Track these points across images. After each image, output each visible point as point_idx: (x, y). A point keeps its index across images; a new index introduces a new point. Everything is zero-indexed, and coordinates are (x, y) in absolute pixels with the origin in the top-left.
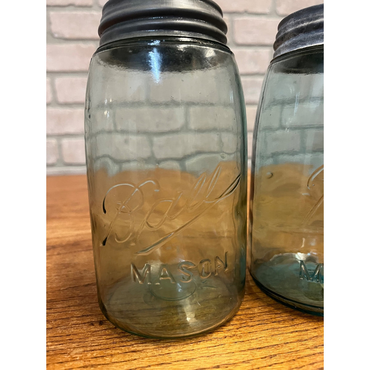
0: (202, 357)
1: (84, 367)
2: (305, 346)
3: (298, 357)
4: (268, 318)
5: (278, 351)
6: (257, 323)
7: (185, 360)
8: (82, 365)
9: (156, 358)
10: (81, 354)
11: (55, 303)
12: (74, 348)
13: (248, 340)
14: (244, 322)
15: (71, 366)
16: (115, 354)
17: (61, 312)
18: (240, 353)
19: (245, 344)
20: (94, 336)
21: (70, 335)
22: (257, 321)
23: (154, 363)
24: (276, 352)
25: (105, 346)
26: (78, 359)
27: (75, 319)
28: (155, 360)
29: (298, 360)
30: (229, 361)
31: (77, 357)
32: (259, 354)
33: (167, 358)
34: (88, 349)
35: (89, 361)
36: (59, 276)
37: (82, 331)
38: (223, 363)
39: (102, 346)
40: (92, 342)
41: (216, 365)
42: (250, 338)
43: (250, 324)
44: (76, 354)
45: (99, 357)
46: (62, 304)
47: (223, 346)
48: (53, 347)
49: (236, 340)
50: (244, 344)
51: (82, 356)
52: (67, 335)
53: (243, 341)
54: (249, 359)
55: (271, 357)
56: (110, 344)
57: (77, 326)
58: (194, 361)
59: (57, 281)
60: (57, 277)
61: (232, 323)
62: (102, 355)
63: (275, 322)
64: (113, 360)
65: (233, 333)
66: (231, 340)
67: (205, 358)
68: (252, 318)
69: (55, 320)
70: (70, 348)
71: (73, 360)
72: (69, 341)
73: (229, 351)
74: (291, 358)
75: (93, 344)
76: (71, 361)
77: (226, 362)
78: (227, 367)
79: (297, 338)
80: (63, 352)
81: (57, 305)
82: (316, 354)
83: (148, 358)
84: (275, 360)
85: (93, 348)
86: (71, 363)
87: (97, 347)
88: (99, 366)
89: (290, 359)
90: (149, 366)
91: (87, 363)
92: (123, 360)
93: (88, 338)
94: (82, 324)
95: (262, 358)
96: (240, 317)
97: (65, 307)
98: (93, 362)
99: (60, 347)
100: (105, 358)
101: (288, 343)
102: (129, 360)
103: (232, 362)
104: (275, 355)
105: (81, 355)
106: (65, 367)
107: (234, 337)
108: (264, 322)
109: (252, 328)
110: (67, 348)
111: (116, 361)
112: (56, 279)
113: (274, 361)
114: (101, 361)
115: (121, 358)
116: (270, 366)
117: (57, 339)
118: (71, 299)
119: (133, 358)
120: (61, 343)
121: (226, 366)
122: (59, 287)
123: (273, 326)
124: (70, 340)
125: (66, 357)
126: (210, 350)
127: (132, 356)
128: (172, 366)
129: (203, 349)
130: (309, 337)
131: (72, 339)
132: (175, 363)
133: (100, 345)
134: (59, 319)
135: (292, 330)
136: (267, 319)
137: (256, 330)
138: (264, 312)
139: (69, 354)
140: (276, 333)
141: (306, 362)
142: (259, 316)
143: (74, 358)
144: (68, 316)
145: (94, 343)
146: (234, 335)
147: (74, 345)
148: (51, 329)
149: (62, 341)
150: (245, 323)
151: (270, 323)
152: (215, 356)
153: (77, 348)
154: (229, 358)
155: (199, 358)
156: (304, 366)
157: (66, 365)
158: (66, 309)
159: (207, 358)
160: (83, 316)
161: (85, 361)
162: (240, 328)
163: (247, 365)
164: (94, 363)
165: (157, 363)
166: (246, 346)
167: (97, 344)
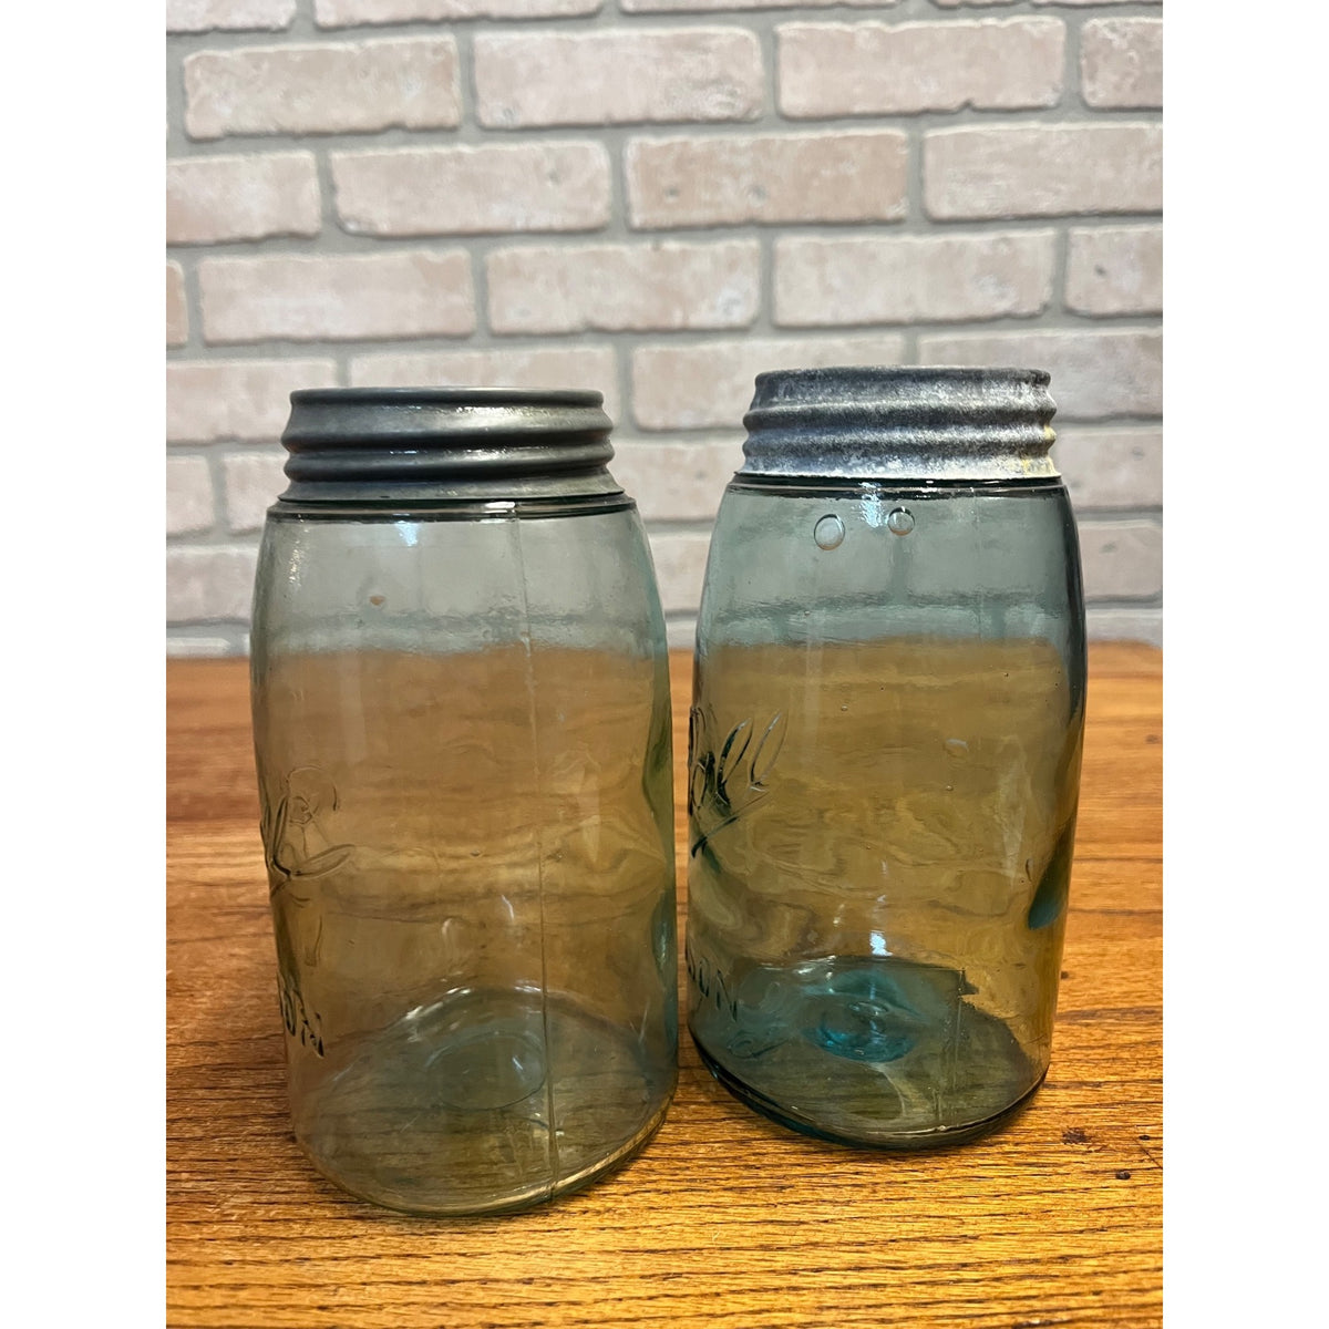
0: (506, 1252)
1: (240, 1239)
2: (768, 1264)
3: (734, 1288)
4: (721, 1176)
5: (694, 1265)
6: (685, 1185)
7: (464, 1255)
8: (237, 1233)
9: (402, 1239)
10: (243, 1208)
11: (229, 1073)
12: (236, 1192)
13: (636, 1228)
14: (654, 1178)
15: (215, 1232)
16: (315, 1219)
17: (233, 1100)
18: (598, 1256)
19: (621, 1236)
20: (286, 1167)
21: (235, 1160)
22: (688, 1181)
23: (393, 1251)
24: (685, 1266)
25: (303, 1196)
26: (234, 1218)
27: (261, 1120)
28: (397, 1245)
29: (729, 1297)
30: (561, 1272)
31: (232, 1215)
32: (641, 1264)
33: (427, 1243)
34: (264, 1198)
35: (257, 1226)
36: (259, 997)
37: (265, 1153)
38: (545, 1275)
39: (296, 1195)
40: (279, 1183)
41: (527, 1276)
42: (644, 1224)
43: (663, 1186)
44: (233, 1207)
45: (279, 1220)
46: (242, 1077)
47: (567, 1233)
48: (189, 1185)
49: (608, 1223)
50: (619, 1235)
51: (245, 1214)
52: (230, 1160)
53: (621, 1228)
54: (612, 1273)
55: (667, 1277)
56: (316, 1192)
57: (259, 1138)
58: (483, 1261)
59: (252, 1012)
60: (253, 1002)
61: (620, 1178)
62: (287, 1217)
63: (731, 1189)
64: (307, 1232)
65: (610, 1205)
66: (595, 1221)
67: (512, 1256)
68: (678, 1172)
69: (216, 1119)
70: (225, 1192)
71: (224, 1219)
72: (229, 1175)
73: (574, 1247)
74: (714, 1289)
75: (278, 1189)
76: (218, 1222)
77: (554, 1274)
78: (549, 1285)
79: (762, 1241)
80: (206, 1200)
81: (232, 1081)
82: (781, 1289)
83: (383, 1238)
84: (671, 1286)
85: (274, 1198)
86: (216, 1227)
87: (283, 1198)
88: (272, 1242)
89: (708, 1291)
90: (379, 1257)
91: (250, 1231)
92: (328, 1235)
93: (272, 1171)
94: (271, 1135)
95: (642, 1277)
96: (650, 1165)
97: (248, 1088)
98: (262, 1231)
99: (204, 1186)
100: (291, 1224)
101: (728, 1249)
102: (340, 1237)
103: (567, 1274)
104: (679, 1275)
105: (243, 1212)
106: (201, 1234)
107: (606, 1215)
108: (705, 1185)
109: (666, 1196)
110: (220, 1191)
111: (313, 1234)
112: (251, 1007)
113: (668, 1287)
114: (280, 1230)
115: (324, 1230)
116: (651, 1298)
117: (205, 1165)
118: (268, 1066)
119: (352, 1232)
120: (211, 1176)
121: (548, 1281)
122: (252, 1030)
123: (720, 1200)
124: (232, 1171)
125: (211, 1211)
126: (533, 1239)
127: (350, 1228)
128: (427, 1264)
129: (517, 1235)
130: (793, 1242)
131: (237, 1171)
132: (438, 1258)
133: (294, 1192)
134: (225, 1118)
135: (761, 1217)
136: (715, 1179)
137: (669, 1205)
138: (718, 1159)
139: (219, 1206)
140: (716, 1218)
141: (743, 1304)
142: (700, 1167)
143: (228, 1215)
144: (248, 1111)
145: (281, 1186)
146: (608, 1210)
147: (237, 1184)
148: (200, 1139)
149: (214, 1172)
150: (654, 1181)
151: (718, 1190)
152: (534, 1255)
153: (241, 1192)
154: (563, 1265)
155: (497, 1255)
156: (733, 1314)
157: (205, 1230)
158: (248, 1093)
159: (516, 1257)
160: (280, 1115)
161: (246, 1226)
162: (635, 1193)
163: (598, 1287)
164: (265, 1234)
165: (398, 1251)
166: (624, 1240)
167: (286, 1189)
